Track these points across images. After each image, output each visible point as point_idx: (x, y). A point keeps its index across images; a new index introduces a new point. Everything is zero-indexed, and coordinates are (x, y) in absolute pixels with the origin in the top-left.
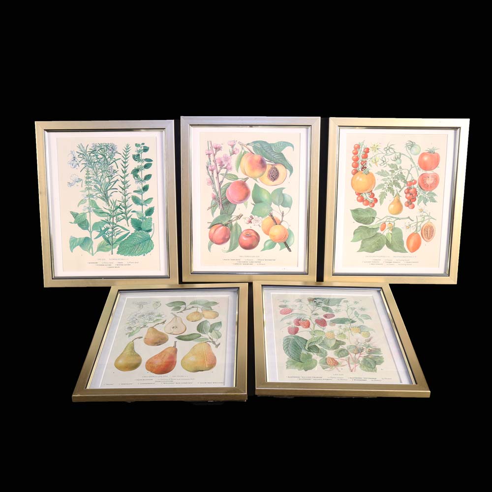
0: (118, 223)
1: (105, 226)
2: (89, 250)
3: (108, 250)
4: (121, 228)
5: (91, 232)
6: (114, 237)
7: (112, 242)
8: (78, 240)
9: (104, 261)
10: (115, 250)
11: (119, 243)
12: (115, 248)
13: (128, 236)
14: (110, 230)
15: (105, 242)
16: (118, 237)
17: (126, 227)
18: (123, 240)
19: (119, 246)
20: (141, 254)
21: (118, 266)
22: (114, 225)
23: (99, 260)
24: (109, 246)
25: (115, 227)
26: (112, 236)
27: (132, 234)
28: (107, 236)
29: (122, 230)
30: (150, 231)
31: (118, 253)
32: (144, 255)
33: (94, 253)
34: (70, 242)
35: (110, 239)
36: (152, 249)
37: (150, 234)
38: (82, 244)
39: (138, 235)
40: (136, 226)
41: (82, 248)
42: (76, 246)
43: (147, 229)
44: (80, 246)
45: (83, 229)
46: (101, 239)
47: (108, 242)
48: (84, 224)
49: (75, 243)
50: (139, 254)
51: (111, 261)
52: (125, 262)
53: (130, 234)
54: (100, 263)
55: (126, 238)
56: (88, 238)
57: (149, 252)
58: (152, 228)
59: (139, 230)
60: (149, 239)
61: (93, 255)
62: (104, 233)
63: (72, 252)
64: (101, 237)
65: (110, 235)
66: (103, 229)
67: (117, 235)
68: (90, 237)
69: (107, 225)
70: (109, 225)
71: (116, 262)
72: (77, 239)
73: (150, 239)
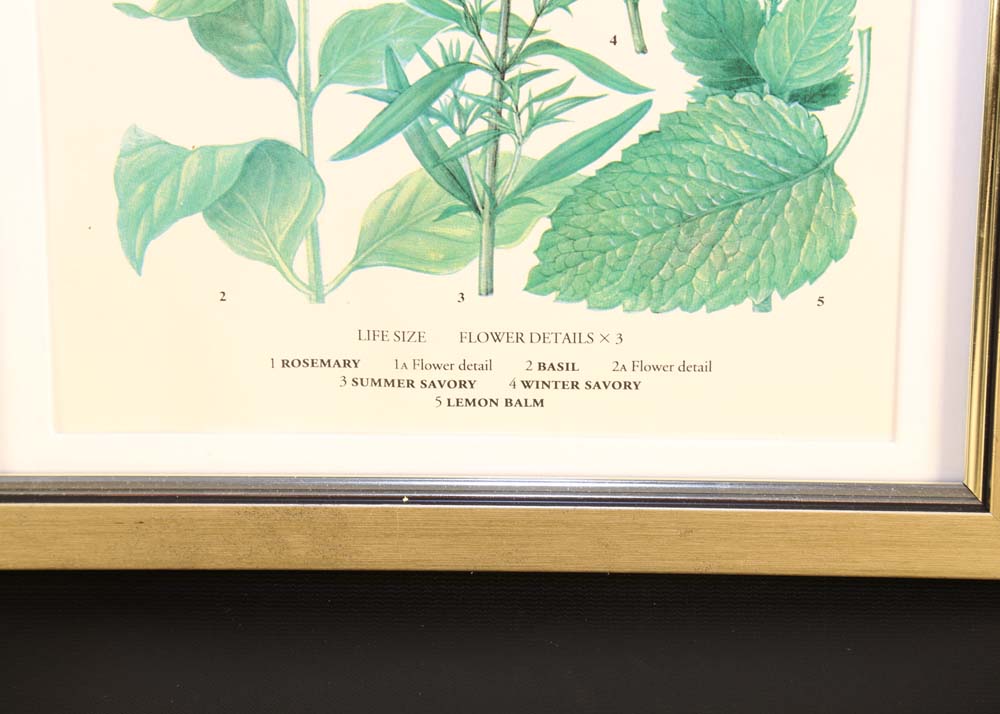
0: (553, 25)
1: (432, 49)
2: (288, 252)
3: (451, 260)
4: (564, 70)
5: (306, 99)
6: (506, 143)
7: (491, 191)
8: (192, 166)
9: (409, 351)
10: (517, 259)
11: (548, 196)
12: (514, 236)
13: (631, 138)
14: (478, 83)
15: (434, 190)
16: (542, 144)
17: (624, 60)
18: (590, 170)
19: (545, 224)
20: (734, 300)
21: (532, 394)
22: (514, 43)
23: (373, 335)
24: (464, 227)
25: (516, 60)
26: (496, 133)
27: (671, 120)
28: (449, 136)
29: (584, 85)
30: (825, 94)
31: (538, 281)
32: (765, 306)
33: (329, 275)
34: (124, 184)
35: (475, 166)
36: (836, 254)
37: (832, 119)
38: (228, 200)
39: (719, 135)
40: (713, 54)
41: (227, 237)
42: (168, 217)
43: (808, 77)
44: (213, 216)
45: (241, 65)
46: (397, 161)
47: (457, 182)
48: (245, 29)
49: (167, 183)
50: (722, 296)
51: (477, 353)
52: (594, 363)
53: (649, 123)
54: (377, 360)
55: (614, 154)
56: (283, 146)
57: (810, 276)
58: (853, 66)
59: (731, 89)
60: (819, 165)
61: (317, 291)
62: (425, 109)
63: (137, 263)
64: (398, 142)
65: (479, 126)
66: (415, 71)
67: (534, 124)
68: (294, 140)
69: (453, 39)
70: (466, 39)
71: (511, 363)
72: (180, 155)
73: (830, 167)
